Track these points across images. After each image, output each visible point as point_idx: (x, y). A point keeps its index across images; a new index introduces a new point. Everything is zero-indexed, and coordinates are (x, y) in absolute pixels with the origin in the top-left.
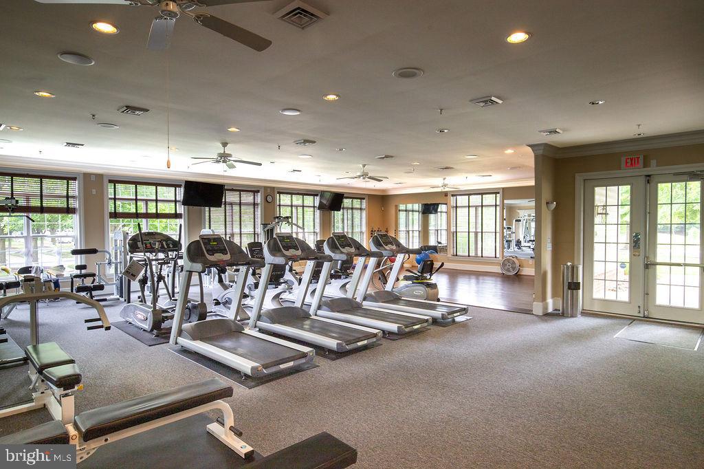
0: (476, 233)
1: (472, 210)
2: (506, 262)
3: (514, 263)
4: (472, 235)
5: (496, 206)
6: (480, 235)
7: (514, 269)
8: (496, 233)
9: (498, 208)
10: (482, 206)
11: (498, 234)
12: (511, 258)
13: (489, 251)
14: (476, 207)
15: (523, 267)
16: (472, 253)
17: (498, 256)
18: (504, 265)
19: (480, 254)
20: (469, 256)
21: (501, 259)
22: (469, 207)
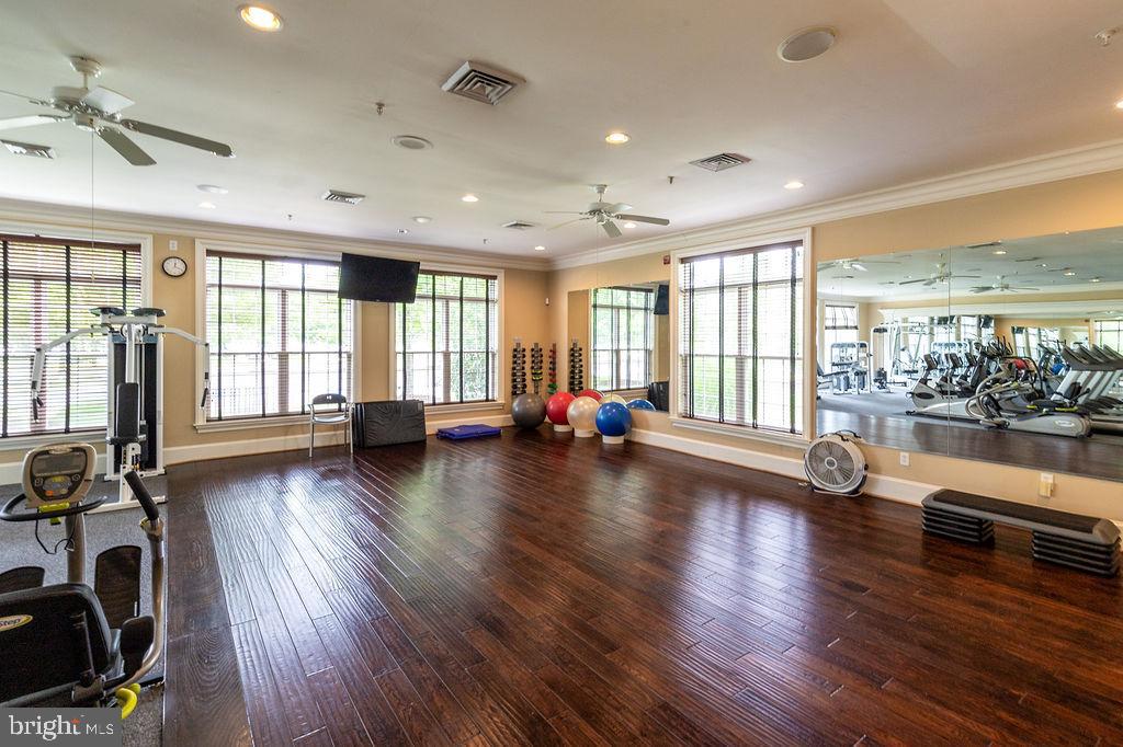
0: (740, 360)
1: (731, 297)
2: (822, 452)
3: (846, 456)
4: (730, 365)
5: (794, 281)
6: (749, 364)
7: (847, 475)
8: (793, 360)
9: (799, 288)
10: (755, 284)
11: (798, 364)
12: (838, 440)
13: (774, 412)
14: (740, 287)
15: (877, 471)
16: (730, 416)
17: (799, 427)
18: (814, 456)
19: (749, 420)
20: (721, 421)
21: (807, 438)
22: (722, 288)
